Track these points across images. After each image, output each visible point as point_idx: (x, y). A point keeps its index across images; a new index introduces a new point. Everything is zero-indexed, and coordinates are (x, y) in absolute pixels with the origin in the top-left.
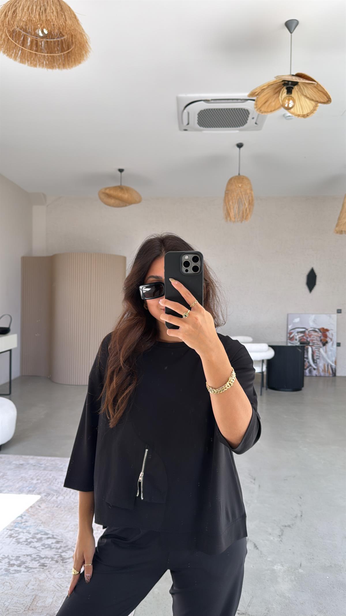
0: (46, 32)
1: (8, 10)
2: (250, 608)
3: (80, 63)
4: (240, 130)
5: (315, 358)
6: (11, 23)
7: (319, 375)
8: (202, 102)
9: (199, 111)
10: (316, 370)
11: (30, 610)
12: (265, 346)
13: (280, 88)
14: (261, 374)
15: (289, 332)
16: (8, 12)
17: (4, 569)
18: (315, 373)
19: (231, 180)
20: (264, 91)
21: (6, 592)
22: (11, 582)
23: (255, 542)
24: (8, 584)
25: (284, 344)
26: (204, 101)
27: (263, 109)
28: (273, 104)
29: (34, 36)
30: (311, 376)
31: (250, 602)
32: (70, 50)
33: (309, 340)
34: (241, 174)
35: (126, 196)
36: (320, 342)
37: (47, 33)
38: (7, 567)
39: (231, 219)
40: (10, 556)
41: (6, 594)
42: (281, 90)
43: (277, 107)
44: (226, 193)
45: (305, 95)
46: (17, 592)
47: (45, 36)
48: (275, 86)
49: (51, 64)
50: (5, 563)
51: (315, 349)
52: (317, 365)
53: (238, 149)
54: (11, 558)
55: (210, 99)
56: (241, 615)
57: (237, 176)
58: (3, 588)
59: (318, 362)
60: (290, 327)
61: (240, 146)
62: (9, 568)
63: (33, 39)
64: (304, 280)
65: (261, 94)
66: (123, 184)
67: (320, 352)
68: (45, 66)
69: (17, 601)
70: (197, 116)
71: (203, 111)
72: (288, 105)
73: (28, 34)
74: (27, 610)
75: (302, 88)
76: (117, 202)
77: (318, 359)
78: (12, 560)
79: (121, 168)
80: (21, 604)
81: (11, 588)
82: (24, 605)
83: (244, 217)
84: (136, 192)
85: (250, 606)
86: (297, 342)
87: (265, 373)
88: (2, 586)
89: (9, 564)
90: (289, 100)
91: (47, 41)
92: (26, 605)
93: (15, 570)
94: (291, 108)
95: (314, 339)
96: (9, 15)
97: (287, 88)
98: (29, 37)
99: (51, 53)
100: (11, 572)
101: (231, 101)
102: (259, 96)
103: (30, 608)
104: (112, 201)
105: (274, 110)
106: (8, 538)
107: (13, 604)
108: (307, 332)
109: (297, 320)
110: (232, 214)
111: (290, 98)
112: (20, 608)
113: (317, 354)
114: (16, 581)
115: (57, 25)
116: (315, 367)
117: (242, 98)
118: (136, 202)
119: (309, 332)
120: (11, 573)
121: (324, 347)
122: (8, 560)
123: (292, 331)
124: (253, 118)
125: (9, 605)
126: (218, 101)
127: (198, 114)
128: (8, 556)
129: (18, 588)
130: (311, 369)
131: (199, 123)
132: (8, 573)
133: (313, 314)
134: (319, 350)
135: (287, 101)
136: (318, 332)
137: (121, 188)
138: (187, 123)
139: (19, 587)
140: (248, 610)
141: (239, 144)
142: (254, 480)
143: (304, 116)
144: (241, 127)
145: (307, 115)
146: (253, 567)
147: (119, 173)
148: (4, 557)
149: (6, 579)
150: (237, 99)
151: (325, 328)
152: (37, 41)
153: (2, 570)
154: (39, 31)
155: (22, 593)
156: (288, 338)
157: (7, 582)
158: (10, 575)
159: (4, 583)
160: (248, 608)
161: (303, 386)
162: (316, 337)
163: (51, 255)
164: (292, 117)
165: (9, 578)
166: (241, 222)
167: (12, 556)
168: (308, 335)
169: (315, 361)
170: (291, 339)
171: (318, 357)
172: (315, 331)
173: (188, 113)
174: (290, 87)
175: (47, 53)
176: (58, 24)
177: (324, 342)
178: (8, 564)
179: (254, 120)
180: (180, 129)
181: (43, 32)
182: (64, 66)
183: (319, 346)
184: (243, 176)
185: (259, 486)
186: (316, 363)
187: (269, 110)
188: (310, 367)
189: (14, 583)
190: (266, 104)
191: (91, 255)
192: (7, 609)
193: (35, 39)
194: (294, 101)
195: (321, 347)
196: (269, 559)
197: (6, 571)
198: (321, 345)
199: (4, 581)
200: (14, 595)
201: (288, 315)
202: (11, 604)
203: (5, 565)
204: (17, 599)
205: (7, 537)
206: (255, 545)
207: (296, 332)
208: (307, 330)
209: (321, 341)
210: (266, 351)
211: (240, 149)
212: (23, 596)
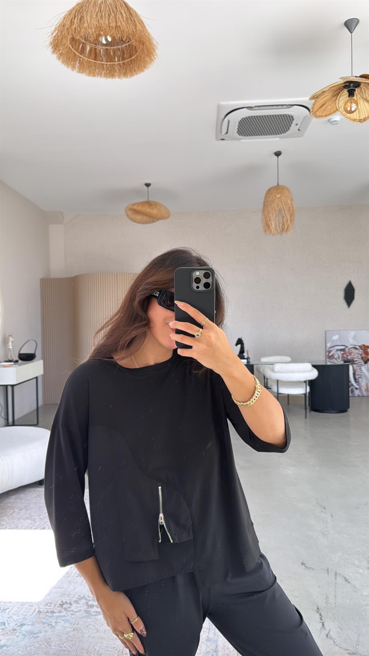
0: (110, 39)
1: (73, 18)
2: (360, 646)
3: (143, 71)
4: (280, 138)
5: (357, 377)
6: (78, 30)
7: (362, 395)
8: (245, 109)
9: (241, 119)
10: (358, 389)
11: (124, 654)
12: (309, 366)
13: (339, 91)
14: (304, 395)
15: (327, 350)
16: (74, 19)
17: (83, 610)
18: (357, 392)
19: (269, 190)
20: (325, 93)
21: (93, 635)
22: (94, 624)
23: (345, 576)
24: (92, 627)
25: (323, 363)
26: (247, 108)
27: (318, 113)
28: (330, 107)
29: (93, 43)
30: (354, 396)
31: (357, 640)
32: (133, 57)
33: (349, 358)
34: (280, 184)
35: (155, 212)
36: (361, 360)
37: (111, 41)
38: (87, 608)
39: (271, 232)
40: (86, 597)
41: (93, 638)
42: (339, 93)
43: (332, 111)
44: (264, 205)
45: (365, 98)
46: (104, 635)
47: (108, 44)
48: (335, 89)
49: (110, 73)
50: (83, 604)
51: (356, 367)
52: (359, 384)
53: (276, 157)
54: (88, 598)
55: (253, 106)
56: (352, 655)
57: (276, 187)
58: (89, 632)
59: (360, 382)
60: (329, 345)
61: (278, 154)
62: (88, 609)
63: (92, 47)
64: (342, 294)
65: (321, 96)
66: (150, 199)
67: (361, 370)
68: (103, 76)
69: (107, 645)
70: (238, 124)
71: (244, 119)
72: (351, 108)
73: (87, 43)
74: (121, 654)
75: (363, 90)
76: (145, 218)
77: (360, 378)
78: (90, 600)
79: (148, 182)
80: (112, 648)
81: (97, 631)
82: (116, 649)
83: (284, 229)
84: (165, 207)
85: (358, 645)
86: (340, 360)
87: (307, 395)
88: (87, 629)
89: (88, 605)
90: (351, 103)
91: (107, 49)
92: (119, 649)
93: (96, 612)
94: (354, 112)
95: (355, 357)
96: (75, 21)
97: (348, 91)
98: (89, 45)
99: (111, 62)
100: (92, 613)
101: (271, 107)
102: (318, 99)
103: (123, 653)
104: (139, 217)
105: (329, 115)
106: (79, 577)
107: (104, 648)
108: (347, 349)
109: (336, 337)
110: (273, 227)
111: (352, 101)
112: (113, 653)
113: (359, 373)
114: (101, 623)
115: (127, 32)
116: (357, 387)
117: (287, 104)
118: (163, 218)
119: (349, 349)
120: (92, 615)
121: (366, 365)
122: (86, 601)
123: (331, 349)
124: (297, 125)
125: (100, 649)
126: (262, 108)
127: (239, 123)
128: (84, 596)
129: (105, 631)
130: (353, 388)
131: (239, 132)
132: (89, 615)
133: (352, 330)
134: (361, 368)
135: (349, 104)
136: (359, 349)
137: (149, 203)
138: (226, 132)
139: (105, 629)
140: (358, 649)
141: (277, 152)
142: (325, 509)
143: (360, 121)
144: (283, 134)
145: (364, 120)
146: (350, 602)
147: (146, 188)
148: (79, 597)
149: (88, 621)
150: (282, 105)
151: (366, 345)
152: (96, 49)
153: (82, 612)
154: (102, 38)
155: (110, 636)
156: (327, 357)
157: (91, 625)
158: (92, 617)
159: (88, 626)
160: (357, 646)
161: (349, 407)
162: (356, 355)
163: (74, 275)
164: (338, 122)
165: (91, 620)
166: (281, 235)
167: (88, 596)
168: (348, 352)
169: (357, 381)
170: (331, 357)
171: (359, 376)
172: (356, 349)
173: (229, 121)
174: (352, 90)
175: (107, 62)
176: (129, 30)
177: (366, 360)
178: (86, 605)
179: (298, 127)
180: (217, 139)
181: (106, 40)
182: (125, 75)
183: (360, 365)
184: (283, 186)
185: (332, 515)
186: (358, 382)
187: (324, 115)
188: (352, 387)
189: (99, 626)
190: (322, 108)
191: (117, 274)
192: (99, 654)
193: (94, 47)
194: (357, 104)
195: (362, 365)
196: (365, 594)
197: (86, 613)
198: (363, 363)
199: (87, 624)
200: (102, 638)
201: (326, 332)
202: (102, 648)
203: (84, 606)
204: (107, 642)
205: (77, 576)
206: (345, 578)
207: (336, 350)
208: (347, 347)
209: (362, 358)
210: (309, 372)
211: (278, 158)
212: (112, 639)
